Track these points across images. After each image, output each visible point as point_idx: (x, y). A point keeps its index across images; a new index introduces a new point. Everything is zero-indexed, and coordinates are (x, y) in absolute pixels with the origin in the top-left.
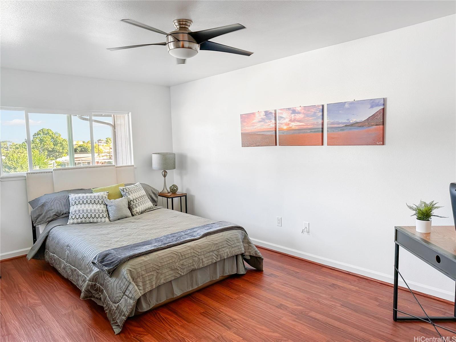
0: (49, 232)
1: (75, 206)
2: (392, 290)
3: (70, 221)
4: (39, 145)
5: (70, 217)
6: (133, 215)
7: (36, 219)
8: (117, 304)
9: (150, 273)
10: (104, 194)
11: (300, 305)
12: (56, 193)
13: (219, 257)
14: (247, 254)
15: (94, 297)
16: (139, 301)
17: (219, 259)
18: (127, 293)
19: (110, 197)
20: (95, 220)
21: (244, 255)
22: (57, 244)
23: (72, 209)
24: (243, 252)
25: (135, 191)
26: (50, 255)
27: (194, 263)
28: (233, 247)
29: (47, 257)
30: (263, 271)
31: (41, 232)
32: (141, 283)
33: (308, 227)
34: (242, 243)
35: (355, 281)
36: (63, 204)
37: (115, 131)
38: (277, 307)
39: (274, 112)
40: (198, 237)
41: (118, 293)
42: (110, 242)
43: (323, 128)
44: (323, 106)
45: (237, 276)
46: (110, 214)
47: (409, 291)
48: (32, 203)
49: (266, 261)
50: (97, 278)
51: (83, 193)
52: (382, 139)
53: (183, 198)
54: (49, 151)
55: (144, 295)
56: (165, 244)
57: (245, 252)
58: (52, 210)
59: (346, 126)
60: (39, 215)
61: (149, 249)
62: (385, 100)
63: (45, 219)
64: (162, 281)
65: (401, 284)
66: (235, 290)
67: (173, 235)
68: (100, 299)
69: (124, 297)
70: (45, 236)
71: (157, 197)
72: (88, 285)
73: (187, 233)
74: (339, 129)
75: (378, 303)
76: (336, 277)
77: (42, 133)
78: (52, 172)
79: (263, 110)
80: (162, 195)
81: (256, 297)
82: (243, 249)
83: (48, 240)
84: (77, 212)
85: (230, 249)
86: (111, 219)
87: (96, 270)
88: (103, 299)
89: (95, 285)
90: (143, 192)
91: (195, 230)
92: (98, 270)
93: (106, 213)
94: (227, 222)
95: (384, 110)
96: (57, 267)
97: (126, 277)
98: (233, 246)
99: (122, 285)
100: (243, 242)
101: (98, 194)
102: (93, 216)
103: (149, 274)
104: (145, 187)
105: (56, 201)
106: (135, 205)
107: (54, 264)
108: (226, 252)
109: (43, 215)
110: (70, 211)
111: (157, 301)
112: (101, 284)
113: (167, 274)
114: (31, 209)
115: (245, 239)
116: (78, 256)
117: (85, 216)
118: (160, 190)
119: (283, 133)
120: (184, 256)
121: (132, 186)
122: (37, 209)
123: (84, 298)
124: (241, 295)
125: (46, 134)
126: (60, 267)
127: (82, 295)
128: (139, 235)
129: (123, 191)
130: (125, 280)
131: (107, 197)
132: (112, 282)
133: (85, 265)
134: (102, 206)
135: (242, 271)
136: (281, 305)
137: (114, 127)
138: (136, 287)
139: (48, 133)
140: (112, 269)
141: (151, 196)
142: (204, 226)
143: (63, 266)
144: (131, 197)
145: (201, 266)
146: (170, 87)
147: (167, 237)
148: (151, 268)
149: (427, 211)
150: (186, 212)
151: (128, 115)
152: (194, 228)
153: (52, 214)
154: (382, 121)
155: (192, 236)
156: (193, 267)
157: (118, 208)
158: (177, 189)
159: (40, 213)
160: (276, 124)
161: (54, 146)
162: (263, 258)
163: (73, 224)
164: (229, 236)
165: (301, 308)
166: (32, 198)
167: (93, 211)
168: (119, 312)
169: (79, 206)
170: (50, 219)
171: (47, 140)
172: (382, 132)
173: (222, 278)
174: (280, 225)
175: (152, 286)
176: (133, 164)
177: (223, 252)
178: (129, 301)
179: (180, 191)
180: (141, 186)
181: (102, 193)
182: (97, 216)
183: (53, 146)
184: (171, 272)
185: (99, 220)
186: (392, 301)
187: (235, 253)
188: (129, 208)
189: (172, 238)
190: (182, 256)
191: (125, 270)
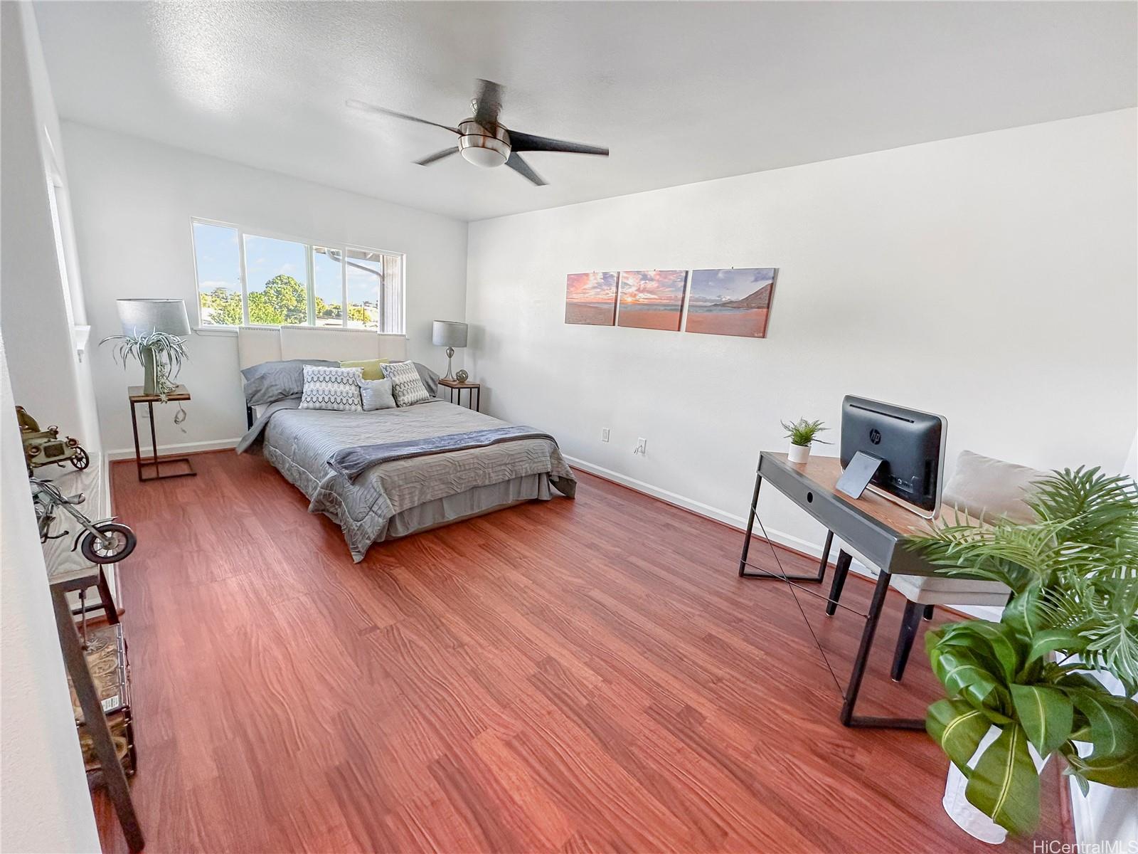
0: (270, 417)
1: (312, 383)
2: (744, 538)
3: (303, 405)
4: (274, 299)
5: (303, 399)
6: (398, 406)
7: (251, 396)
8: (360, 523)
9: (411, 485)
10: (357, 371)
11: (619, 547)
12: (284, 362)
13: (514, 474)
14: (554, 473)
15: (328, 511)
16: (391, 520)
17: (514, 477)
18: (375, 508)
19: (365, 376)
20: (341, 407)
21: (551, 476)
22: (281, 435)
23: (307, 388)
24: (549, 470)
25: (404, 372)
26: (270, 450)
27: (477, 478)
28: (534, 462)
29: (266, 452)
30: (574, 498)
31: (259, 415)
32: (397, 496)
33: (643, 446)
34: (549, 458)
35: (698, 523)
36: (293, 379)
37: (384, 285)
38: (586, 546)
39: (616, 275)
40: (487, 442)
41: (361, 508)
42: (358, 438)
43: (682, 306)
44: (687, 272)
45: (536, 502)
46: (364, 401)
47: (766, 541)
48: (246, 373)
49: (580, 486)
50: (333, 485)
51: (325, 366)
52: (762, 329)
53: (475, 391)
54: (289, 310)
55: (401, 514)
56: (438, 447)
57: (552, 471)
58: (276, 385)
59: (715, 305)
60: (257, 392)
61: (413, 452)
62: (776, 271)
63: (266, 397)
64: (429, 497)
65: (756, 530)
66: (532, 520)
67: (451, 437)
68: (337, 514)
69: (371, 513)
70: (265, 422)
71: (436, 385)
72: (320, 494)
73: (471, 436)
74: (705, 309)
75: (722, 553)
76: (674, 515)
77: (280, 282)
78: (279, 330)
79: (600, 271)
80: (444, 383)
81: (559, 531)
82: (549, 466)
83: (268, 429)
84: (315, 393)
85: (531, 464)
86: (365, 407)
87: (332, 473)
88: (340, 515)
89: (330, 494)
90: (416, 375)
91: (483, 433)
92: (336, 473)
93: (359, 399)
94: (532, 428)
95: (772, 286)
96: (279, 467)
97: (375, 485)
98: (536, 460)
99: (368, 497)
100: (551, 457)
101: (348, 369)
102: (339, 401)
103: (409, 486)
104: (420, 368)
105: (283, 373)
106: (403, 392)
107: (276, 463)
108: (525, 468)
109: (262, 392)
110: (304, 391)
111: (419, 524)
112: (339, 494)
113: (436, 488)
114: (244, 381)
115: (555, 454)
116: (308, 453)
117: (326, 400)
118: (442, 377)
119: (626, 308)
120: (462, 467)
121: (400, 364)
122: (254, 382)
123: (314, 511)
124: (539, 527)
125: (286, 283)
126: (283, 468)
127: (311, 506)
128: (401, 433)
129: (386, 369)
130: (373, 490)
131: (361, 375)
132: (355, 492)
133: (317, 466)
134: (353, 387)
135: (545, 496)
136: (593, 544)
137: (383, 277)
138: (388, 501)
139: (289, 282)
140: (354, 473)
141: (427, 383)
142: (498, 430)
143: (289, 467)
144: (397, 380)
145: (487, 483)
146: (467, 222)
147: (442, 439)
148: (413, 478)
149: (806, 433)
150: (478, 411)
151: (402, 259)
152: (483, 431)
153: (275, 391)
154: (767, 302)
155: (478, 441)
156: (475, 483)
157: (377, 394)
158: (467, 377)
159: (259, 389)
160: (617, 293)
161: (298, 302)
162: (576, 481)
163: (307, 408)
164: (531, 446)
165: (619, 550)
166: (246, 366)
167: (339, 394)
168: (362, 534)
169: (318, 384)
170: (272, 399)
171: (287, 293)
172: (764, 318)
173: (514, 503)
174: (607, 440)
175: (412, 502)
176: (404, 333)
177: (520, 467)
178: (376, 519)
179: (470, 380)
180: (413, 366)
181: (354, 369)
182: (345, 401)
183: (295, 303)
184: (442, 486)
185: (347, 407)
186: (741, 552)
187: (538, 469)
188: (393, 395)
189: (449, 441)
190: (460, 466)
191: (374, 477)
